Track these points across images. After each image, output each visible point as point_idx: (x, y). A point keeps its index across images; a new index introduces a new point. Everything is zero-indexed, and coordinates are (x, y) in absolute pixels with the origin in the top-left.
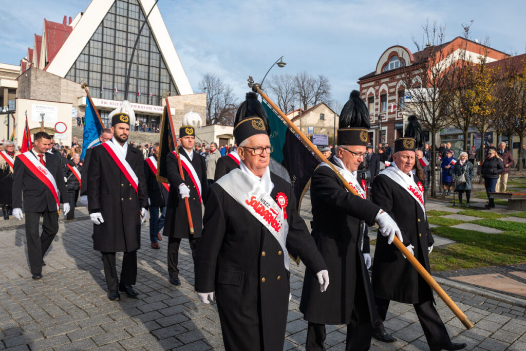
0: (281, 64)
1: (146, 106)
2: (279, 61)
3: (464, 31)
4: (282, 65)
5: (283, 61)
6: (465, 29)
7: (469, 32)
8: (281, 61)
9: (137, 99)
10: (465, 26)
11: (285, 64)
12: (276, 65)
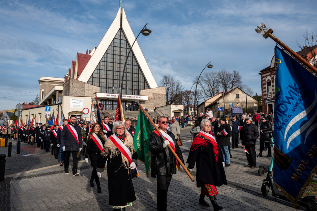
0: (210, 66)
2: (209, 65)
4: (211, 67)
8: (210, 64)
9: (126, 92)
12: (207, 67)
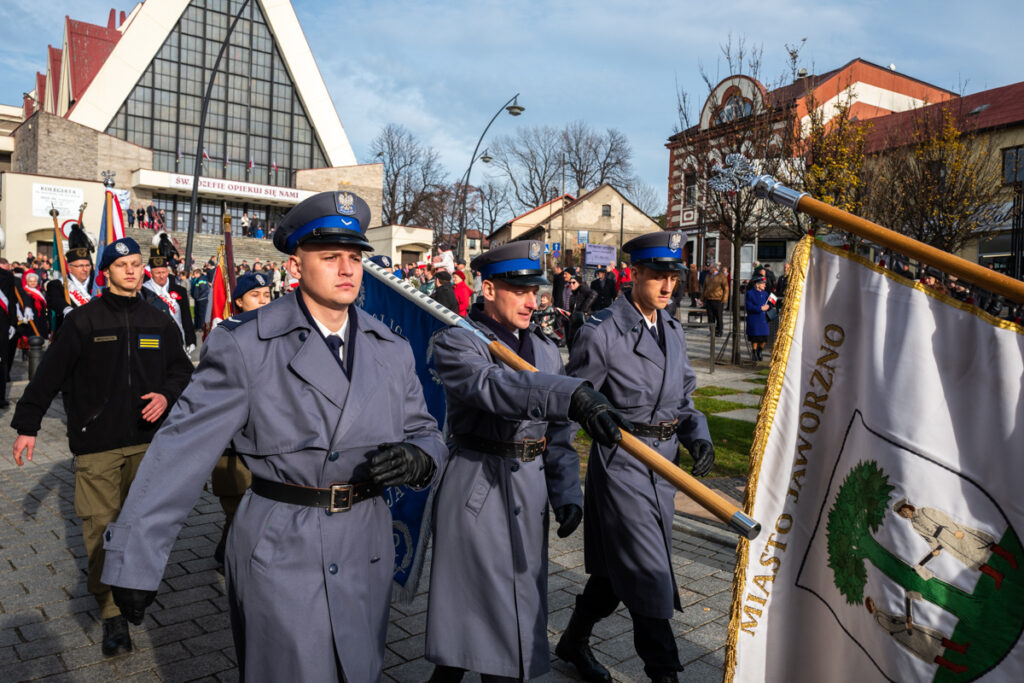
0: (514, 110)
1: (264, 188)
2: (511, 104)
3: (789, 57)
4: (517, 111)
5: (519, 104)
6: (792, 54)
7: (797, 59)
8: (515, 103)
9: (247, 174)
10: (791, 49)
11: (522, 109)
12: (506, 112)
